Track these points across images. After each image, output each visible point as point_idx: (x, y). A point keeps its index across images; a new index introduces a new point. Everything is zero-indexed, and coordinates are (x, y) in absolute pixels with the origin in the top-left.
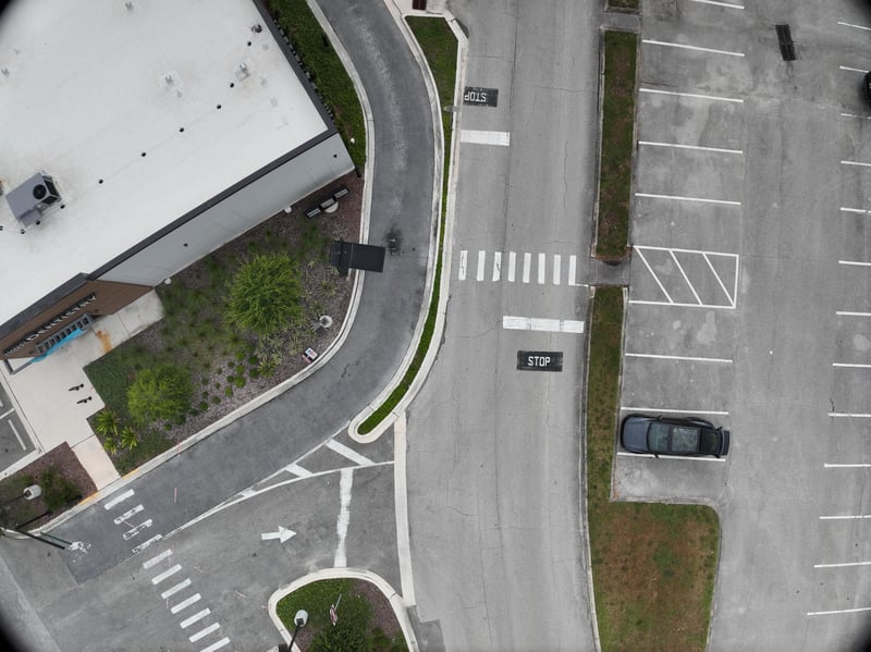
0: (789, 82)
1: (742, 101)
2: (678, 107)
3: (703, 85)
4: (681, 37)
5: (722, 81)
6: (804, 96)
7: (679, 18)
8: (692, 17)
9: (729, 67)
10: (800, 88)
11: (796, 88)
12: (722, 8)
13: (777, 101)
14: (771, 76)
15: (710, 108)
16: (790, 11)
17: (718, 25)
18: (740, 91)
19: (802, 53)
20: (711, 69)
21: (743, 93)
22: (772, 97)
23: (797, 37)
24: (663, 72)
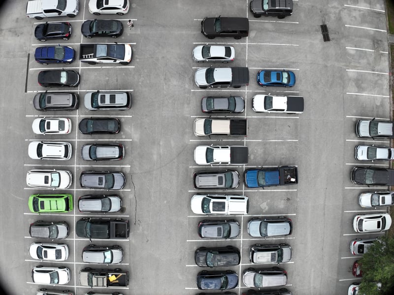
0: (324, 14)
1: (345, 5)
2: (370, 3)
3: (362, 12)
4: (372, 33)
5: (354, 14)
6: (317, 8)
7: (374, 41)
8: (368, 42)
9: (351, 20)
10: (319, 11)
11: (321, 12)
12: (356, 47)
13: (330, 6)
14: (333, 17)
15: (358, 3)
16: (324, 48)
17: (357, 39)
18: (346, 10)
19: (318, 28)
20: (359, 19)
21: (345, 9)
22: (332, 7)
23: (320, 36)
24: (377, 18)
